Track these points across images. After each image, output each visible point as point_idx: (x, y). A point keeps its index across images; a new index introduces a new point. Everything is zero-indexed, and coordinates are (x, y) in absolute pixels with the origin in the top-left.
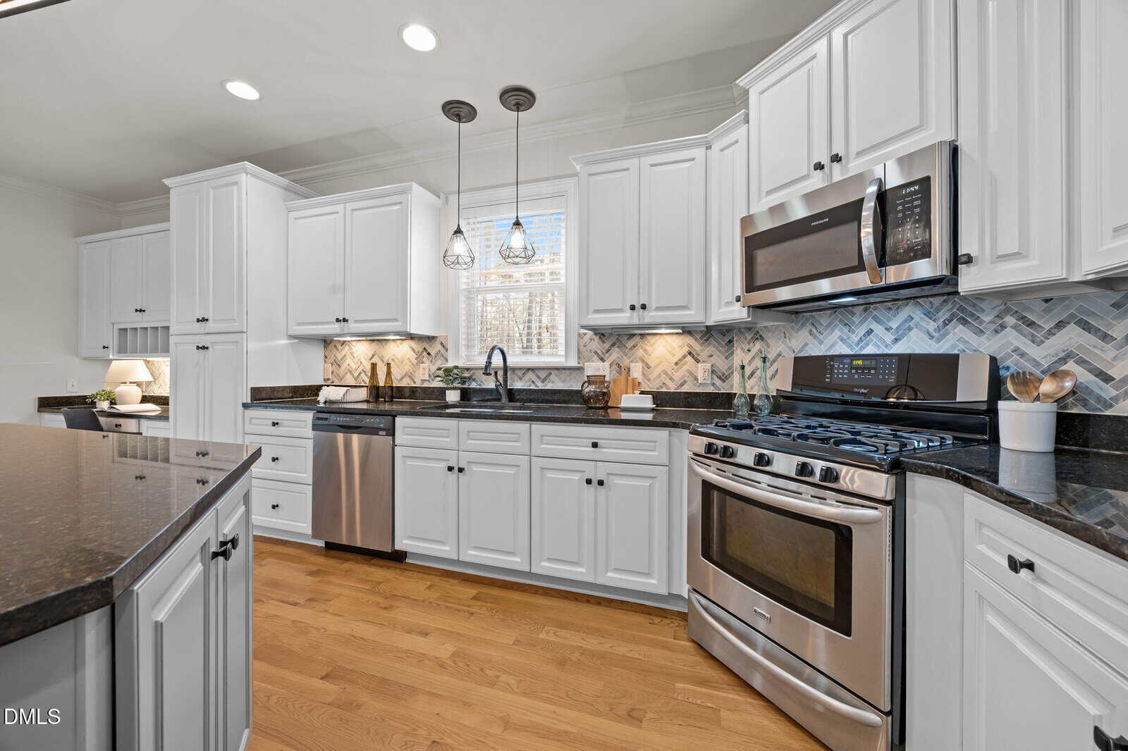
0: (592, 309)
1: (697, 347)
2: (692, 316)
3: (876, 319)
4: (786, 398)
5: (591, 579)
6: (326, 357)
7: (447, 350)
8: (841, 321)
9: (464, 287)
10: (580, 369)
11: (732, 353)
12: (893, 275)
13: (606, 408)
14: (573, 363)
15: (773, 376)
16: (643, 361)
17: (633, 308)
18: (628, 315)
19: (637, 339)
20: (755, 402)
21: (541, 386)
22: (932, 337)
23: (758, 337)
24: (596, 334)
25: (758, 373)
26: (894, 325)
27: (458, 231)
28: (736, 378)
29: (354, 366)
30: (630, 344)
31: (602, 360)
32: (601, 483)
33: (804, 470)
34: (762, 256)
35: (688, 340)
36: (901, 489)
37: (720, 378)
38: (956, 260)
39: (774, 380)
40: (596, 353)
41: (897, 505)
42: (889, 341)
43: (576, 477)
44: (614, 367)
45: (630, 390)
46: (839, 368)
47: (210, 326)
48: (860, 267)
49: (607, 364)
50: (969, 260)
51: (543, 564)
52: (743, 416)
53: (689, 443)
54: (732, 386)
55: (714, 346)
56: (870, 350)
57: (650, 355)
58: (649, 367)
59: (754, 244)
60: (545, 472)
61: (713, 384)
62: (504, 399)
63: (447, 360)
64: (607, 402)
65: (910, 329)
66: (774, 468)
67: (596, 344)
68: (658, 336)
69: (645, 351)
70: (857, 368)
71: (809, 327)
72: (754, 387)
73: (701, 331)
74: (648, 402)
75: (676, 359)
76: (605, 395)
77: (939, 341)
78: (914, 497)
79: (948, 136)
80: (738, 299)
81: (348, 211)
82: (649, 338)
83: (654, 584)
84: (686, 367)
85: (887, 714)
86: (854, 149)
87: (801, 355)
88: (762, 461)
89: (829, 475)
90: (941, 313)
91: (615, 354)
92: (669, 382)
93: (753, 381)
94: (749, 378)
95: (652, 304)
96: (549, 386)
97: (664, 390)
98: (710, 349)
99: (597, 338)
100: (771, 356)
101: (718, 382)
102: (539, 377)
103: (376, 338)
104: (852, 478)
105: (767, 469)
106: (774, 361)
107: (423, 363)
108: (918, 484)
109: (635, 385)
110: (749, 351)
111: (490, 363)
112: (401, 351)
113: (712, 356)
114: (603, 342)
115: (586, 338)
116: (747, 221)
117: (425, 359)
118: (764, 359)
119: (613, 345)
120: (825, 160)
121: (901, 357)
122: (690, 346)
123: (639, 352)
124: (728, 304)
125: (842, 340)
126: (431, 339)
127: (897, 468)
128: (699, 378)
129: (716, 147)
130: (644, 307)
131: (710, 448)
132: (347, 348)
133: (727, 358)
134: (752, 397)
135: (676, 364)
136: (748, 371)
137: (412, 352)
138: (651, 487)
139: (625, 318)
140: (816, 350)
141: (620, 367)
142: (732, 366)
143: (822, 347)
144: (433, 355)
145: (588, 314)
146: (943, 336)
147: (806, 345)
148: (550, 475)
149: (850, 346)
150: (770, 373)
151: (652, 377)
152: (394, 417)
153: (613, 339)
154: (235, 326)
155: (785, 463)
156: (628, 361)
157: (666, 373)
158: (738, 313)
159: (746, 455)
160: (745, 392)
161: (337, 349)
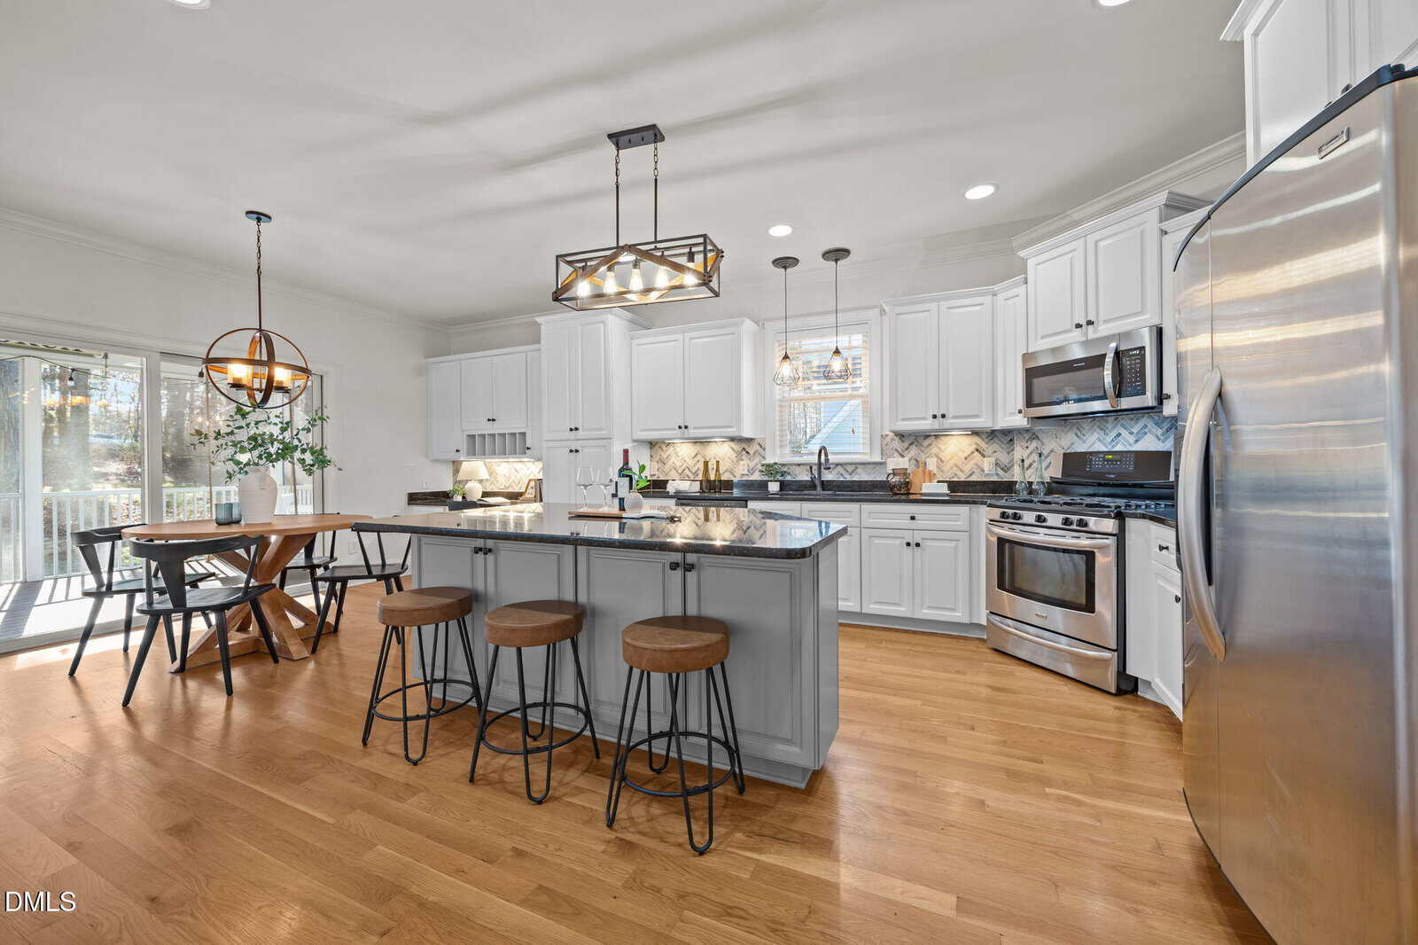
0: (900, 417)
1: (983, 445)
2: (984, 422)
3: (1123, 426)
4: (1057, 482)
5: (909, 615)
6: (652, 456)
7: (764, 450)
8: (1099, 427)
9: (778, 397)
10: (882, 464)
11: (1013, 450)
12: (1126, 403)
13: (908, 494)
14: (877, 459)
15: (1048, 467)
16: (937, 457)
17: (935, 417)
18: (930, 422)
19: (933, 439)
20: (1033, 487)
21: (849, 478)
22: (1159, 439)
23: (1035, 437)
24: (896, 435)
25: (1035, 465)
26: (1135, 431)
27: (786, 357)
28: (1017, 469)
29: (678, 464)
30: (926, 443)
31: (903, 456)
32: (918, 545)
33: (1067, 522)
34: (1037, 382)
35: (976, 439)
36: (1122, 528)
37: (1002, 469)
38: (1161, 397)
39: (1048, 470)
40: (896, 450)
41: (1120, 537)
42: (1132, 442)
43: (898, 542)
44: (913, 462)
45: (927, 479)
46: (1096, 461)
47: (580, 434)
48: (1104, 397)
49: (906, 459)
50: (1168, 397)
51: (872, 606)
52: (1024, 495)
53: (985, 513)
54: (1013, 475)
55: (997, 444)
56: (1119, 448)
57: (943, 452)
58: (942, 461)
59: (1032, 374)
60: (873, 539)
61: (998, 474)
62: (819, 488)
63: (764, 458)
64: (909, 489)
65: (1146, 434)
66: (1048, 523)
67: (897, 443)
68: (949, 437)
69: (940, 449)
70: (1108, 460)
71: (1075, 430)
72: (1032, 476)
73: (987, 433)
74: (944, 489)
75: (966, 455)
76: (907, 484)
77: (1163, 442)
78: (1129, 532)
79: (1156, 322)
80: (1020, 412)
81: (687, 340)
82: (942, 438)
83: (959, 616)
84: (973, 461)
85: (1114, 651)
86: (1102, 317)
87: (1069, 451)
88: (1039, 519)
89: (1082, 523)
90: (1165, 423)
91: (913, 451)
92: (960, 474)
93: (1030, 471)
94: (1028, 469)
95: (950, 414)
96: (856, 478)
97: (956, 479)
98: (995, 446)
99: (897, 439)
100: (1045, 452)
101: (1001, 473)
102: (847, 471)
103: (701, 442)
104: (1093, 523)
105: (1044, 524)
106: (1048, 456)
107: (742, 460)
108: (1132, 524)
109: (931, 476)
110: (1027, 447)
111: (828, 460)
112: (722, 452)
113: (995, 452)
114: (903, 442)
115: (888, 439)
116: (1027, 357)
117: (744, 457)
118: (1040, 455)
119: (911, 444)
120: (1083, 322)
121: (1137, 453)
122: (977, 444)
123: (934, 450)
124: (1012, 414)
125: (1099, 440)
126: (750, 440)
127: (1120, 517)
128: (985, 468)
129: (1001, 297)
130: (943, 416)
131: (1003, 515)
132: (672, 448)
133: (1008, 453)
134: (1031, 483)
135: (966, 458)
136: (1027, 464)
137: (732, 451)
138: (956, 547)
139: (927, 424)
140: (1081, 447)
141: (917, 461)
142: (1013, 459)
143: (1085, 445)
144: (751, 453)
145: (897, 420)
146: (1166, 439)
147: (1073, 444)
148: (876, 541)
149: (1105, 445)
150: (1044, 465)
151: (945, 469)
152: (747, 501)
153: (912, 439)
154: (603, 433)
155: (1054, 519)
156: (924, 457)
157: (958, 467)
158: (1020, 421)
159: (1029, 517)
160: (1025, 478)
161: (662, 450)
